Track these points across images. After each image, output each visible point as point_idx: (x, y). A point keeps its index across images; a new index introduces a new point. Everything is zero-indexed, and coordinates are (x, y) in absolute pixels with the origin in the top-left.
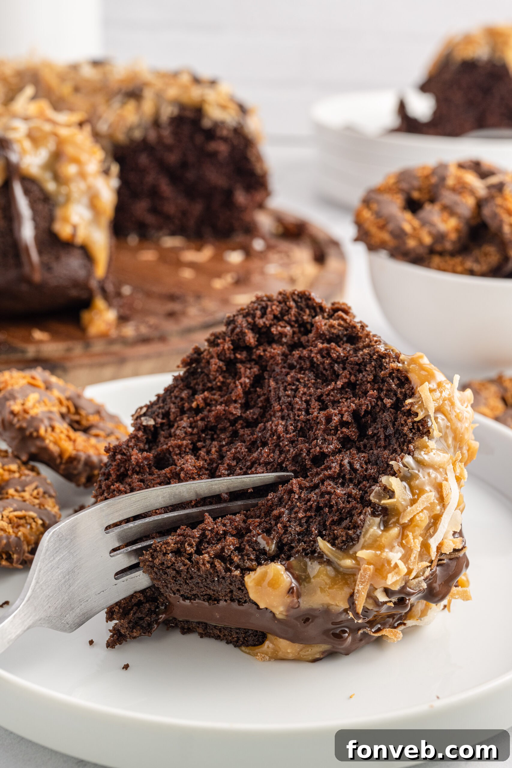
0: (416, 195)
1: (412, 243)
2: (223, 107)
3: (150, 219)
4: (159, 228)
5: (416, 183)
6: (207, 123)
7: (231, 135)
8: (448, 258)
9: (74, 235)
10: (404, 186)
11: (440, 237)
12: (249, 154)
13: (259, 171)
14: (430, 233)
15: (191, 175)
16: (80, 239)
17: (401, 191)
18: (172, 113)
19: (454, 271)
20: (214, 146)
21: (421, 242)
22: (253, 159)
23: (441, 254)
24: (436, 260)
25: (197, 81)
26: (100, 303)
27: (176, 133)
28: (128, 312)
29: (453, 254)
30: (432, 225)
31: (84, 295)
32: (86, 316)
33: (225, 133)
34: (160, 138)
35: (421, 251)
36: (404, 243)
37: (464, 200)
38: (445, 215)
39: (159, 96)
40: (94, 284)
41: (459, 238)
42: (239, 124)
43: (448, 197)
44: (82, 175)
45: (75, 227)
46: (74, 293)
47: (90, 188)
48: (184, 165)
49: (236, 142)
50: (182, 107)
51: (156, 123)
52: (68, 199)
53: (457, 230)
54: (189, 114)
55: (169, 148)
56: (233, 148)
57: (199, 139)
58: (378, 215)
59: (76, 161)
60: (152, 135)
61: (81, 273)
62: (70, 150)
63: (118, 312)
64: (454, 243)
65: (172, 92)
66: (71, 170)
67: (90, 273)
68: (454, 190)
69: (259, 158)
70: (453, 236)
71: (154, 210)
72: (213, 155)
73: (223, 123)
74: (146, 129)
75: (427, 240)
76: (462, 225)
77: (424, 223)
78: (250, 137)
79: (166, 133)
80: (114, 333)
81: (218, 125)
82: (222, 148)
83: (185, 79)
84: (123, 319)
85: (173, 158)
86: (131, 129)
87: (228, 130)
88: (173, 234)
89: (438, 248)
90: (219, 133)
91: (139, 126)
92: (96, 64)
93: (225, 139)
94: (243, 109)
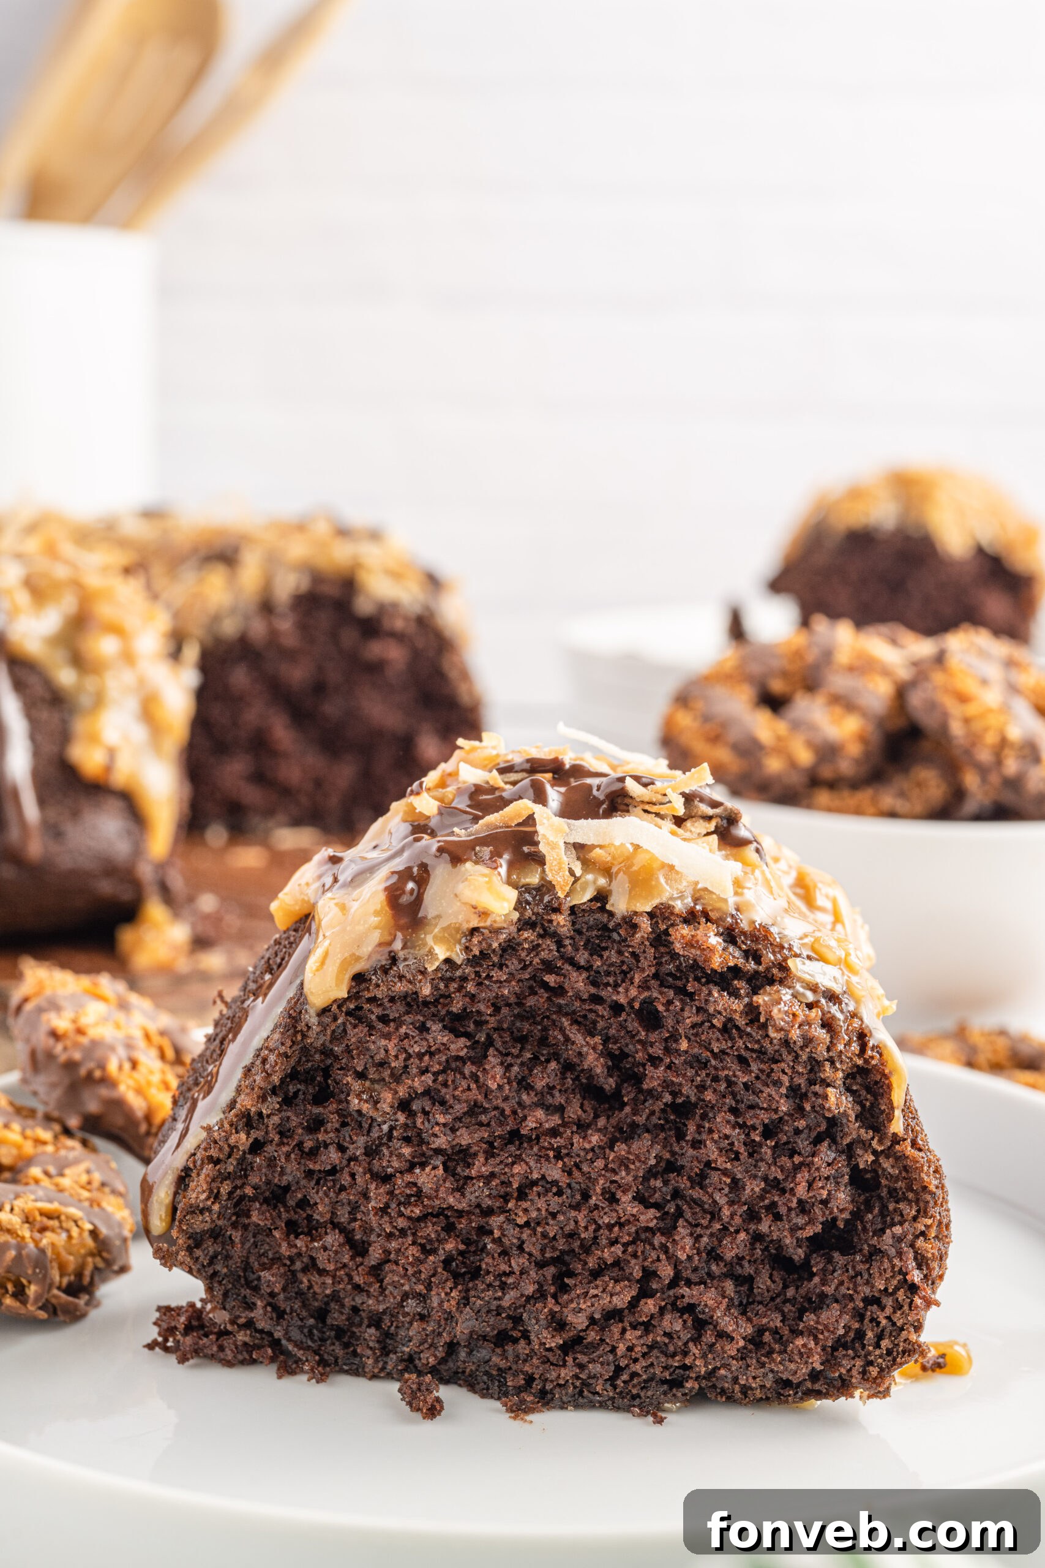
0: (777, 686)
1: (774, 765)
2: (396, 575)
3: (251, 795)
4: (269, 813)
5: (776, 664)
6: (363, 606)
7: (412, 628)
8: (846, 793)
9: (108, 769)
10: (756, 668)
11: (828, 752)
12: (446, 666)
13: (465, 698)
14: (810, 744)
15: (332, 708)
16: (120, 777)
17: (749, 679)
18: (297, 588)
19: (858, 812)
20: (376, 649)
21: (793, 764)
22: (453, 674)
23: (833, 785)
24: (823, 797)
25: (343, 532)
26: (155, 911)
27: (303, 627)
28: (211, 932)
29: (855, 784)
30: (812, 727)
31: (126, 895)
32: (127, 937)
33: (399, 624)
34: (273, 634)
35: (796, 779)
36: (759, 765)
37: (871, 686)
38: (838, 710)
39: (272, 560)
40: (146, 872)
41: (867, 754)
42: (427, 608)
43: (839, 682)
44: (128, 657)
45: (112, 753)
46: (106, 887)
47: (142, 682)
48: (319, 688)
49: (420, 643)
50: (317, 577)
51: (267, 607)
52: (99, 701)
53: (862, 739)
54: (331, 590)
55: (290, 655)
56: (416, 655)
57: (349, 637)
58: (706, 718)
59: (116, 629)
60: (258, 629)
61: (121, 848)
62: (104, 611)
63: (194, 926)
64: (857, 762)
65: (298, 550)
66: (106, 646)
67: (138, 850)
68: (851, 669)
69: (465, 675)
70: (854, 750)
71: (260, 778)
72: (376, 668)
73: (395, 605)
74: (247, 618)
75: (805, 756)
76: (870, 728)
77: (796, 726)
78: (447, 633)
79: (286, 625)
80: (183, 965)
81: (385, 609)
82: (394, 654)
83: (322, 528)
84: (200, 943)
85: (297, 674)
86: (216, 619)
87: (406, 619)
88: (297, 822)
89: (826, 772)
90: (387, 624)
91: (233, 611)
92: (150, 514)
93: (399, 637)
94: (433, 582)
